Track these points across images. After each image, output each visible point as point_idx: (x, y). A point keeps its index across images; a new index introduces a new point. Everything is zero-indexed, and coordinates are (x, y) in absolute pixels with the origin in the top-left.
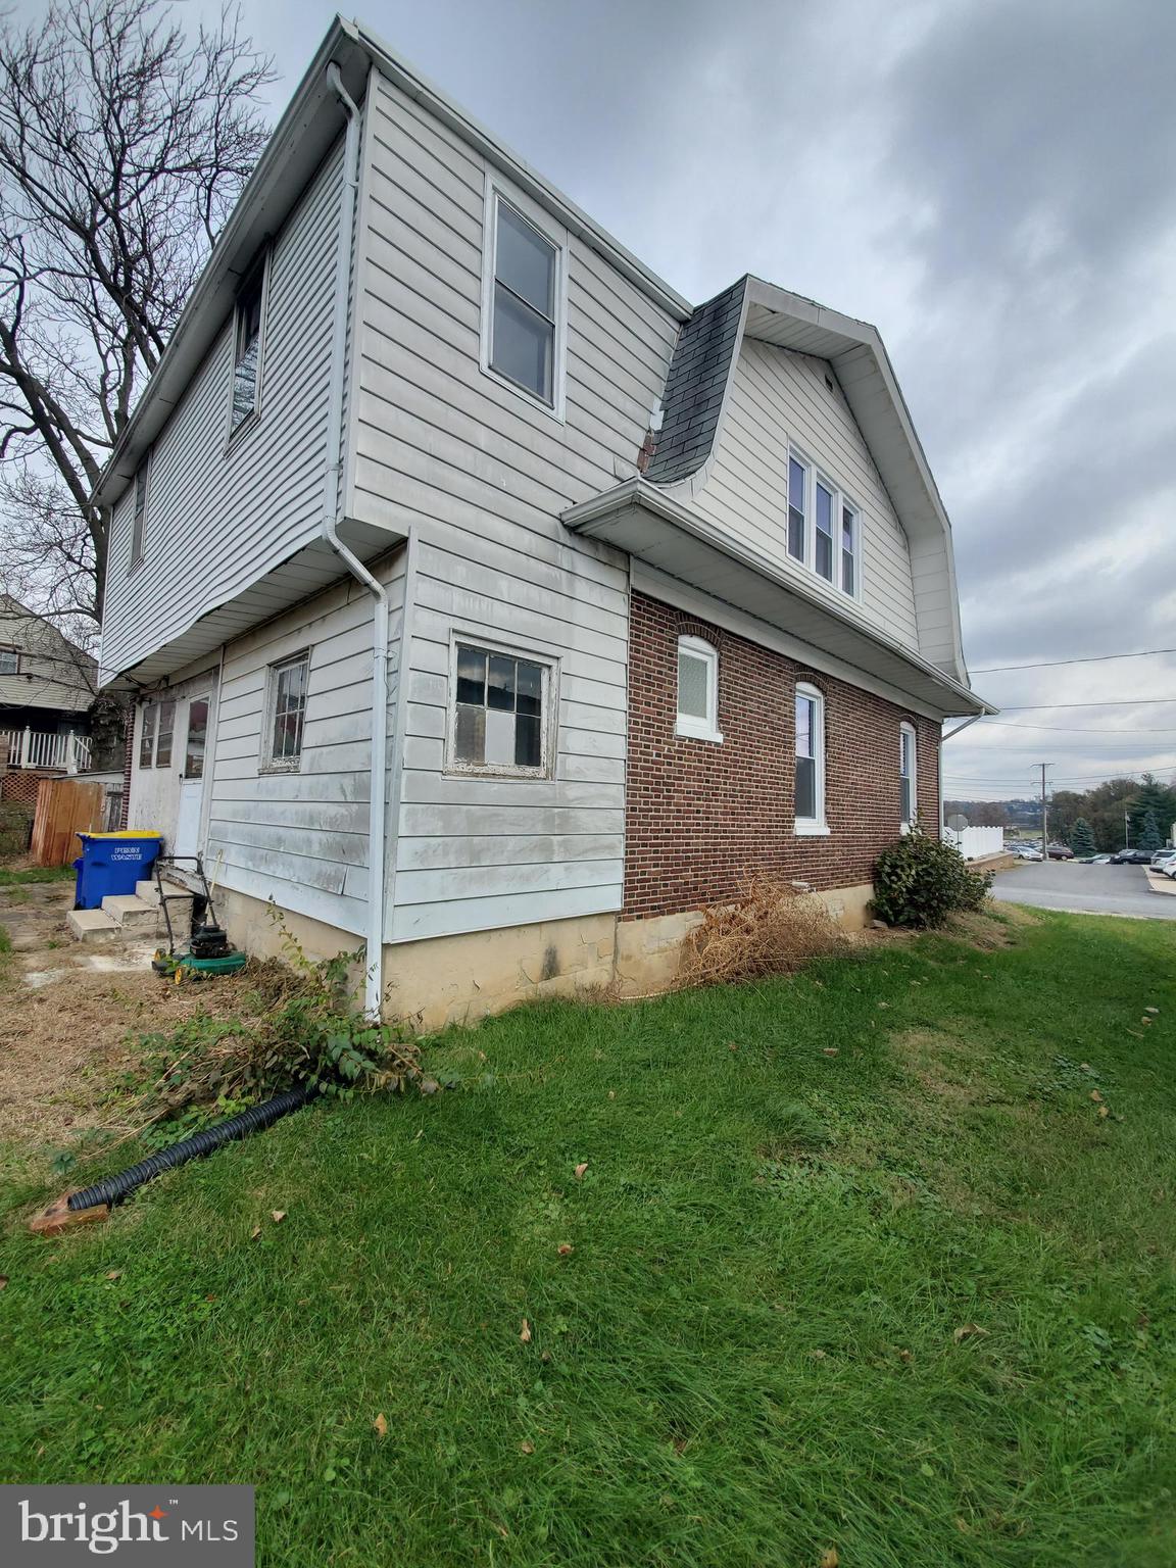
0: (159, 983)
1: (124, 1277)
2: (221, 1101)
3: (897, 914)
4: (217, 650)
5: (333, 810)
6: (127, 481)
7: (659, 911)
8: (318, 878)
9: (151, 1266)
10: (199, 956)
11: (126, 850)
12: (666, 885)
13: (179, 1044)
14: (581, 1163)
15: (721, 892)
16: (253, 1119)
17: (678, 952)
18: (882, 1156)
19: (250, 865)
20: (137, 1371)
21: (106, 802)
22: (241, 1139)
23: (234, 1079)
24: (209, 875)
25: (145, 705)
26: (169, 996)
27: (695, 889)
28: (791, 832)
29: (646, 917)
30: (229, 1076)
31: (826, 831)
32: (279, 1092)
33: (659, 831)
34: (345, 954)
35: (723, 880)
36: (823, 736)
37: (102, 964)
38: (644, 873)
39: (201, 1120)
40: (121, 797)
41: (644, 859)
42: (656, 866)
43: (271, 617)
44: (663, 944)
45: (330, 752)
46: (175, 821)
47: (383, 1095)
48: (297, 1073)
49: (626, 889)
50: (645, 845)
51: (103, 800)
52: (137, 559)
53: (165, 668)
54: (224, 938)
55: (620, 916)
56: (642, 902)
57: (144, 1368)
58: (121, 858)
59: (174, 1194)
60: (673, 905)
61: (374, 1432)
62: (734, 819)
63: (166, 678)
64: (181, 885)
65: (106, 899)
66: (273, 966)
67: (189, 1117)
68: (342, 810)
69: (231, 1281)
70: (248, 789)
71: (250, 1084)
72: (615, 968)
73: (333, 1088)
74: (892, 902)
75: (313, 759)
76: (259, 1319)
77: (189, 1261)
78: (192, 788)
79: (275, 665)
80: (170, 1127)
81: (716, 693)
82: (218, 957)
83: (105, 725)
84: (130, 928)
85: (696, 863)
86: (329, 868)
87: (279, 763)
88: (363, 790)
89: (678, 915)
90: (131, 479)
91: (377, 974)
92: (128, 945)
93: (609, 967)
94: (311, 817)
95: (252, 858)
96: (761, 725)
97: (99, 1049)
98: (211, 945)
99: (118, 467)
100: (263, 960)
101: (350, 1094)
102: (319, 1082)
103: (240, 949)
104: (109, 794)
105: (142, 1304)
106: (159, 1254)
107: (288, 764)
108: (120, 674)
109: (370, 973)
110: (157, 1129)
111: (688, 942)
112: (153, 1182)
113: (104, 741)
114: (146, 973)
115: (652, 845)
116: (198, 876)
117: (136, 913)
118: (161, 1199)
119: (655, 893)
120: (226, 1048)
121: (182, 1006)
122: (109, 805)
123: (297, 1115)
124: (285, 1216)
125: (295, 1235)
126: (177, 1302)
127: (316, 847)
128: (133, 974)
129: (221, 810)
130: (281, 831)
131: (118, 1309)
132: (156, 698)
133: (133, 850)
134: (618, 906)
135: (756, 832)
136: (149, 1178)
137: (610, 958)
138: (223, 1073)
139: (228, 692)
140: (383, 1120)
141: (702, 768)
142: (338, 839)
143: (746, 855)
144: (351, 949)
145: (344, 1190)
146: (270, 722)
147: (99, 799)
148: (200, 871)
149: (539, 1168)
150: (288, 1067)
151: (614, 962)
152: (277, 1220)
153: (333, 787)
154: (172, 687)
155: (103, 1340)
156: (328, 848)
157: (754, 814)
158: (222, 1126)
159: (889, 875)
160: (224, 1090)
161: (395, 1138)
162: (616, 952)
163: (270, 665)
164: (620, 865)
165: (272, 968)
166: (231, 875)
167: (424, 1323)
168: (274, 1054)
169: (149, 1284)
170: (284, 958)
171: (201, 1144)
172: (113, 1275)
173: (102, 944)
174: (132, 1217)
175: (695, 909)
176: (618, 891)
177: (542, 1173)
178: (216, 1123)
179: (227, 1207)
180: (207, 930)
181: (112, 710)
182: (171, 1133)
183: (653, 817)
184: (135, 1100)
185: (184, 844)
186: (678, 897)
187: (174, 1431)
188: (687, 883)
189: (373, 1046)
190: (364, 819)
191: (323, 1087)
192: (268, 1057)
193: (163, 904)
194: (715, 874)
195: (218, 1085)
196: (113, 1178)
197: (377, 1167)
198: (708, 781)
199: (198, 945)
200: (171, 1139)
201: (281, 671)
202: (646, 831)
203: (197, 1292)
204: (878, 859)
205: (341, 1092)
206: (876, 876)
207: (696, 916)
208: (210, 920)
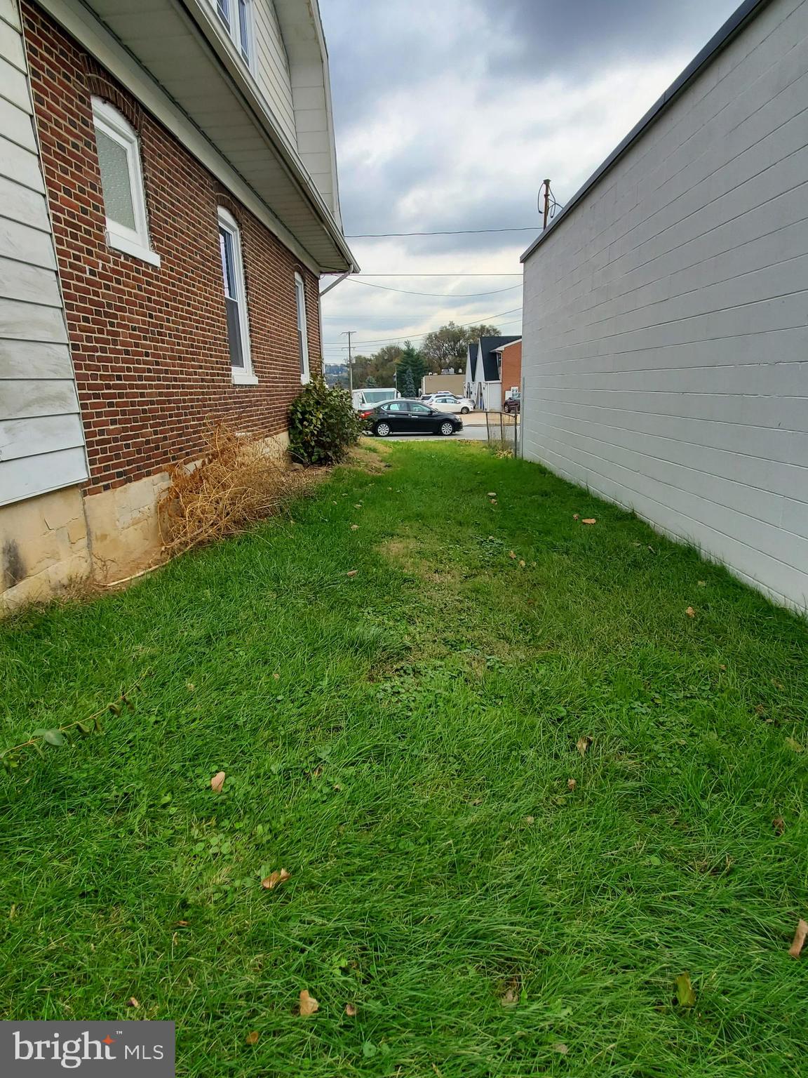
3: (310, 455)
7: (127, 478)
12: (127, 446)
14: (213, 775)
15: (181, 449)
17: (151, 521)
18: (446, 642)
27: (157, 448)
28: (229, 381)
29: (114, 486)
31: (254, 380)
33: (110, 377)
35: (180, 435)
36: (242, 276)
38: (101, 433)
41: (99, 415)
42: (114, 422)
44: (137, 515)
49: (90, 454)
50: (97, 396)
55: (84, 489)
56: (107, 468)
60: (139, 468)
62: (181, 366)
72: (91, 554)
74: (306, 444)
81: (143, 197)
85: (154, 418)
89: (145, 479)
93: (84, 553)
96: (192, 252)
111: (160, 508)
115: (105, 396)
119: (117, 456)
134: (82, 475)
135: (203, 380)
137: (84, 542)
141: (143, 298)
143: (197, 407)
149: (165, 806)
151: (89, 546)
157: (198, 361)
159: (301, 421)
162: (89, 534)
164: (77, 422)
175: (159, 471)
176: (80, 457)
177: (173, 810)
183: (100, 359)
186: (142, 459)
188: (148, 442)
194: (172, 430)
198: (151, 316)
202: (94, 377)
204: (291, 408)
206: (291, 424)
207: (163, 479)
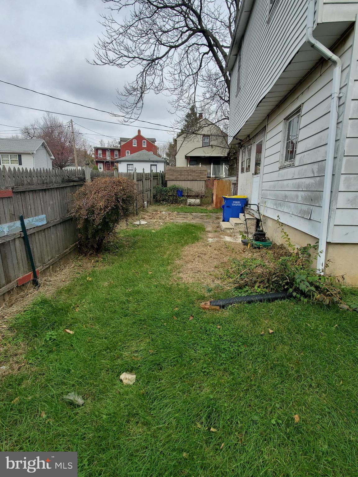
0: (242, 247)
1: (221, 329)
2: (256, 288)
4: (266, 118)
5: (308, 181)
6: (235, 56)
8: (300, 212)
9: (229, 329)
10: (256, 240)
11: (236, 202)
13: (244, 266)
16: (266, 297)
19: (275, 207)
20: (220, 356)
21: (232, 186)
22: (261, 302)
23: (261, 282)
24: (261, 212)
25: (243, 148)
26: (245, 252)
30: (259, 280)
32: (277, 291)
34: (310, 245)
37: (228, 239)
39: (249, 292)
40: (236, 184)
43: (286, 96)
45: (308, 154)
46: (251, 192)
47: (320, 304)
48: (284, 286)
51: (231, 186)
52: (239, 88)
53: (248, 132)
54: (264, 234)
57: (222, 356)
58: (235, 205)
59: (239, 312)
61: (293, 419)
63: (249, 136)
64: (253, 215)
65: (231, 219)
66: (282, 247)
67: (245, 289)
68: (312, 181)
69: (252, 344)
70: (275, 176)
71: (267, 285)
73: (298, 296)
75: (301, 158)
76: (259, 360)
77: (240, 332)
78: (257, 178)
79: (287, 119)
80: (240, 291)
82: (262, 241)
83: (232, 160)
84: (236, 228)
86: (305, 208)
87: (287, 163)
88: (322, 170)
90: (237, 55)
91: (323, 255)
92: (236, 234)
94: (299, 186)
95: (275, 204)
97: (223, 263)
98: (260, 236)
99: (232, 52)
100: (278, 244)
101: (306, 300)
102: (293, 292)
103: (271, 240)
104: (233, 184)
105: (225, 338)
106: (232, 326)
107: (291, 163)
108: (234, 137)
109: (320, 254)
110: (236, 290)
112: (233, 305)
113: (232, 165)
114: (239, 243)
116: (258, 212)
117: (238, 224)
118: (235, 311)
120: (259, 271)
121: (248, 255)
122: (233, 188)
123: (283, 301)
124: (273, 332)
125: (276, 340)
126: (234, 342)
127: (300, 198)
128: (236, 243)
129: (266, 186)
130: (286, 192)
131: (218, 337)
132: (246, 145)
133: (238, 202)
136: (232, 304)
138: (257, 278)
139: (269, 136)
140: (319, 315)
142: (309, 194)
144: (313, 244)
145: (297, 333)
146: (284, 145)
147: (230, 185)
148: (258, 210)
150: (281, 283)
152: (270, 332)
153: (308, 171)
154: (250, 139)
155: (213, 343)
156: (305, 198)
158: (256, 296)
160: (257, 284)
161: (324, 324)
163: (284, 119)
165: (281, 248)
166: (269, 212)
167: (324, 395)
168: (276, 277)
169: (228, 334)
170: (286, 245)
171: (248, 299)
172: (219, 327)
173: (228, 233)
174: (227, 313)
178: (254, 294)
179: (254, 321)
180: (259, 231)
181: (234, 154)
182: (240, 293)
184: (231, 280)
185: (254, 200)
187: (228, 378)
189: (318, 284)
190: (321, 184)
191: (294, 294)
192: (273, 277)
193: (245, 220)
195: (255, 282)
196: (222, 300)
197: (313, 331)
199: (256, 236)
200: (240, 295)
201: (289, 121)
203: (241, 342)
205: (302, 298)
208: (261, 228)
